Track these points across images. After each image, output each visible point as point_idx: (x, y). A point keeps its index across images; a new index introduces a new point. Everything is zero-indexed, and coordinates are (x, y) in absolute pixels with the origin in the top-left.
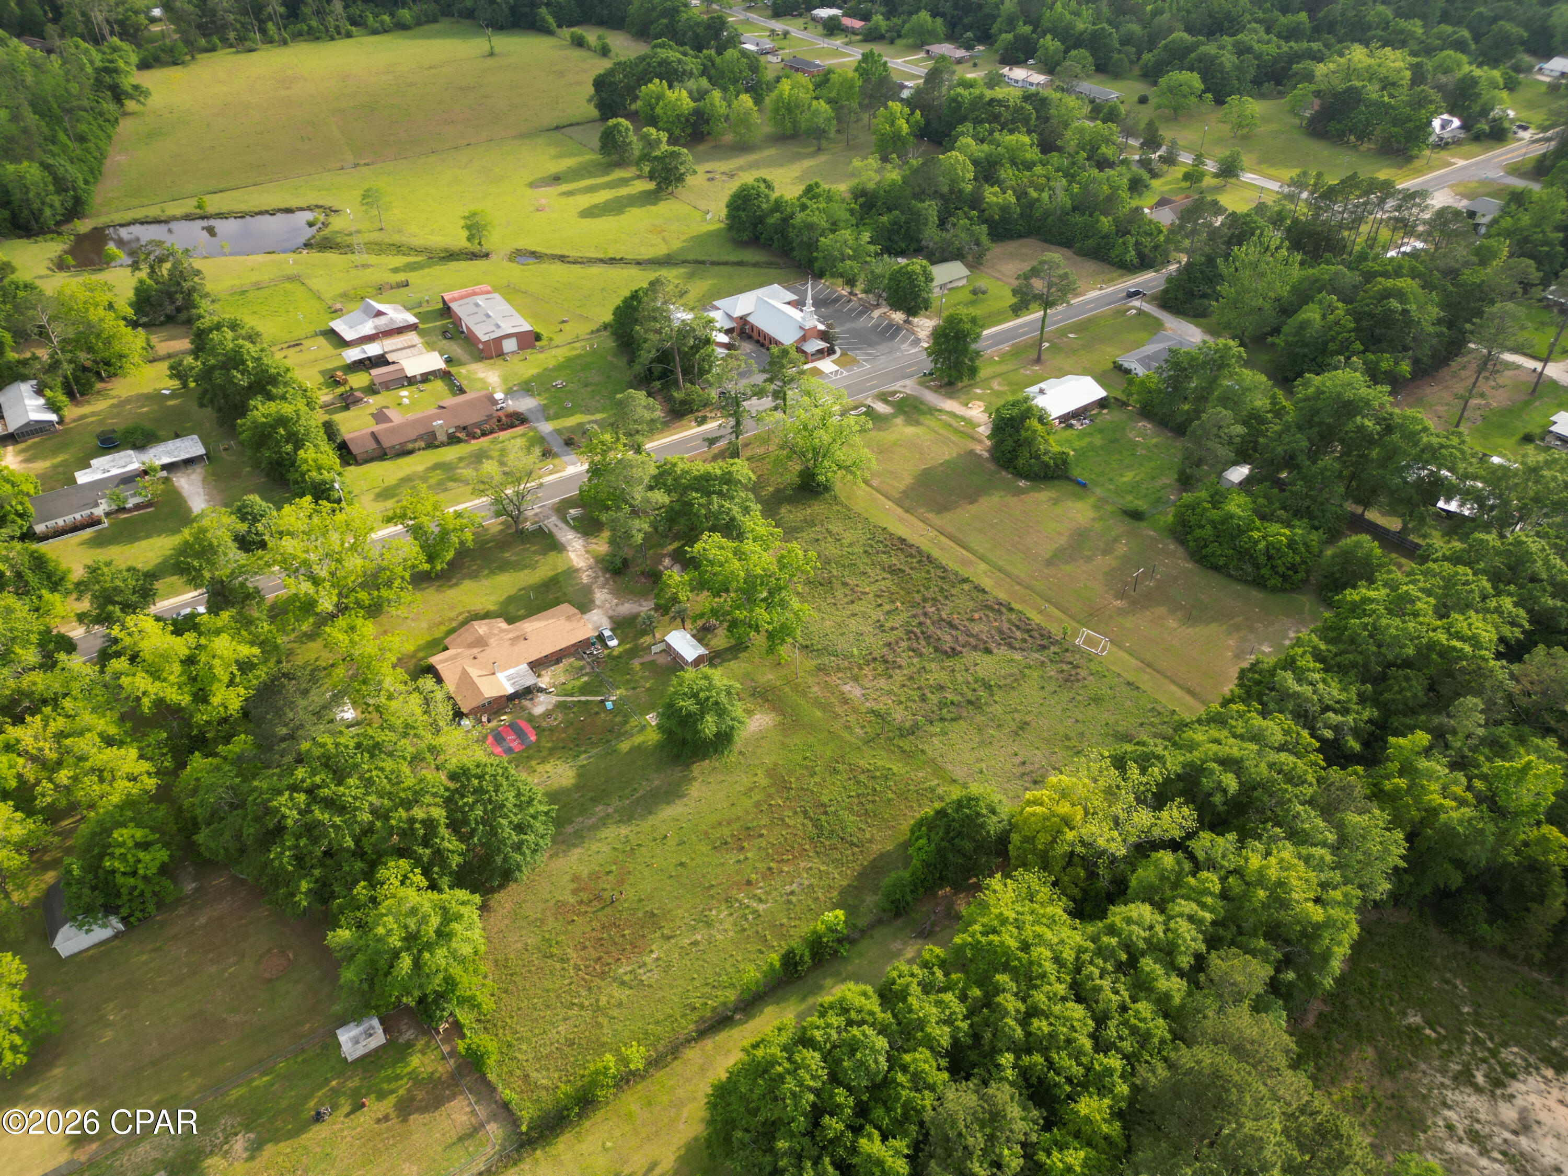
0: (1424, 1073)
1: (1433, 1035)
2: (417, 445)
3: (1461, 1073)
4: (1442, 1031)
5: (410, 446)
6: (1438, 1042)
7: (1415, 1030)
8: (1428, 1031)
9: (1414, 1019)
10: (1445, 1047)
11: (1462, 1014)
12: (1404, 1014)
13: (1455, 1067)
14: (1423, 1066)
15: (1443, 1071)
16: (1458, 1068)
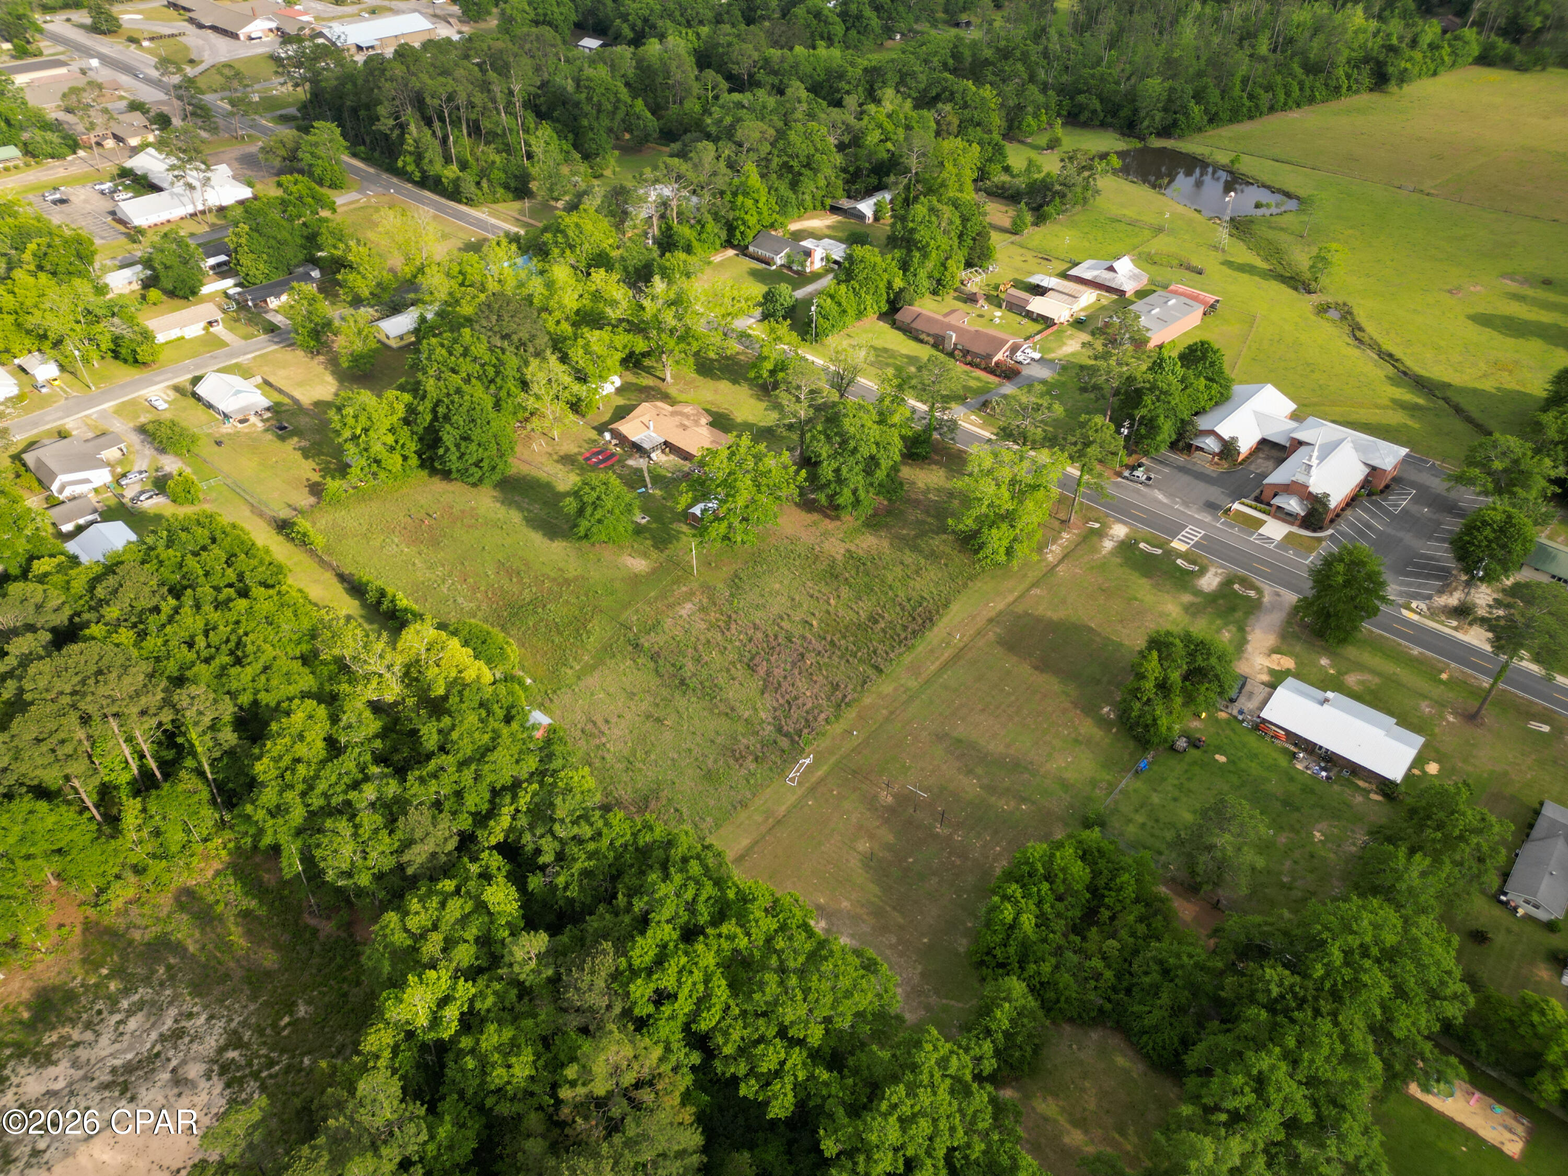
0: (245, 1007)
1: (283, 1023)
2: (926, 338)
3: (240, 1038)
4: (286, 1033)
5: (923, 336)
6: (274, 1026)
7: (290, 1007)
8: (287, 1019)
9: (302, 1010)
10: (268, 1031)
11: (303, 1054)
12: (309, 1002)
13: (247, 1036)
14: (252, 1007)
15: (244, 1024)
16: (246, 1039)
